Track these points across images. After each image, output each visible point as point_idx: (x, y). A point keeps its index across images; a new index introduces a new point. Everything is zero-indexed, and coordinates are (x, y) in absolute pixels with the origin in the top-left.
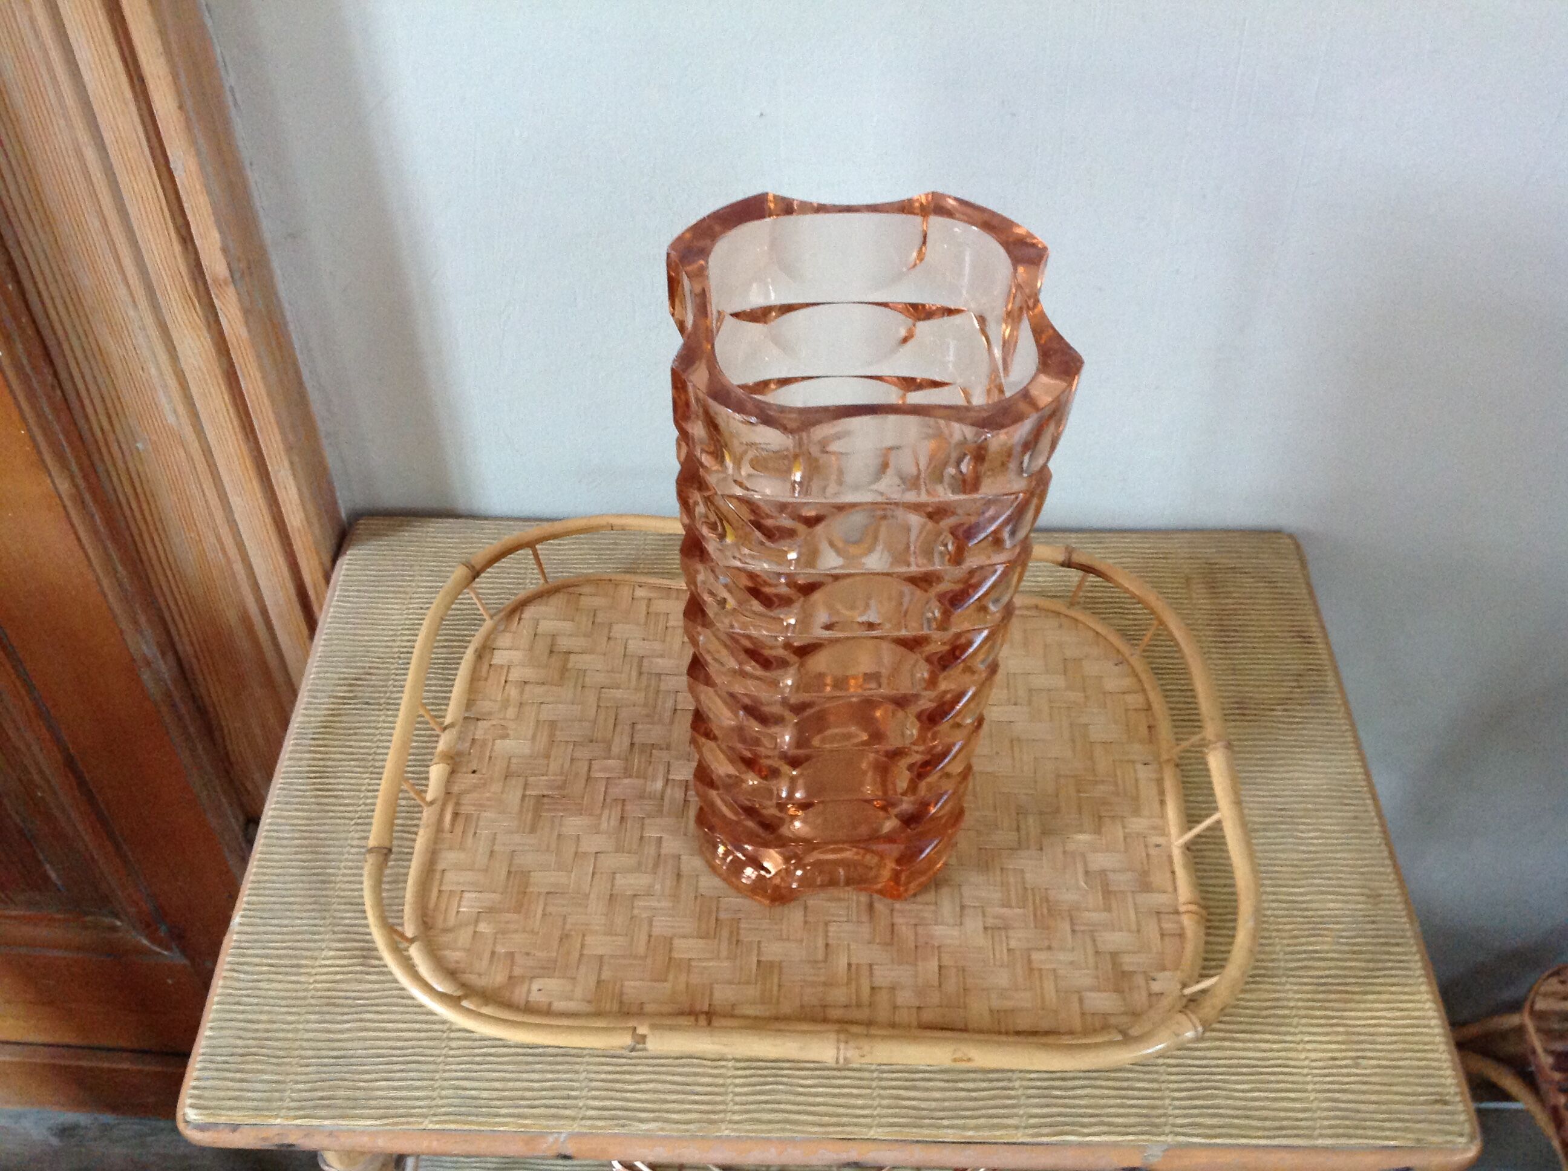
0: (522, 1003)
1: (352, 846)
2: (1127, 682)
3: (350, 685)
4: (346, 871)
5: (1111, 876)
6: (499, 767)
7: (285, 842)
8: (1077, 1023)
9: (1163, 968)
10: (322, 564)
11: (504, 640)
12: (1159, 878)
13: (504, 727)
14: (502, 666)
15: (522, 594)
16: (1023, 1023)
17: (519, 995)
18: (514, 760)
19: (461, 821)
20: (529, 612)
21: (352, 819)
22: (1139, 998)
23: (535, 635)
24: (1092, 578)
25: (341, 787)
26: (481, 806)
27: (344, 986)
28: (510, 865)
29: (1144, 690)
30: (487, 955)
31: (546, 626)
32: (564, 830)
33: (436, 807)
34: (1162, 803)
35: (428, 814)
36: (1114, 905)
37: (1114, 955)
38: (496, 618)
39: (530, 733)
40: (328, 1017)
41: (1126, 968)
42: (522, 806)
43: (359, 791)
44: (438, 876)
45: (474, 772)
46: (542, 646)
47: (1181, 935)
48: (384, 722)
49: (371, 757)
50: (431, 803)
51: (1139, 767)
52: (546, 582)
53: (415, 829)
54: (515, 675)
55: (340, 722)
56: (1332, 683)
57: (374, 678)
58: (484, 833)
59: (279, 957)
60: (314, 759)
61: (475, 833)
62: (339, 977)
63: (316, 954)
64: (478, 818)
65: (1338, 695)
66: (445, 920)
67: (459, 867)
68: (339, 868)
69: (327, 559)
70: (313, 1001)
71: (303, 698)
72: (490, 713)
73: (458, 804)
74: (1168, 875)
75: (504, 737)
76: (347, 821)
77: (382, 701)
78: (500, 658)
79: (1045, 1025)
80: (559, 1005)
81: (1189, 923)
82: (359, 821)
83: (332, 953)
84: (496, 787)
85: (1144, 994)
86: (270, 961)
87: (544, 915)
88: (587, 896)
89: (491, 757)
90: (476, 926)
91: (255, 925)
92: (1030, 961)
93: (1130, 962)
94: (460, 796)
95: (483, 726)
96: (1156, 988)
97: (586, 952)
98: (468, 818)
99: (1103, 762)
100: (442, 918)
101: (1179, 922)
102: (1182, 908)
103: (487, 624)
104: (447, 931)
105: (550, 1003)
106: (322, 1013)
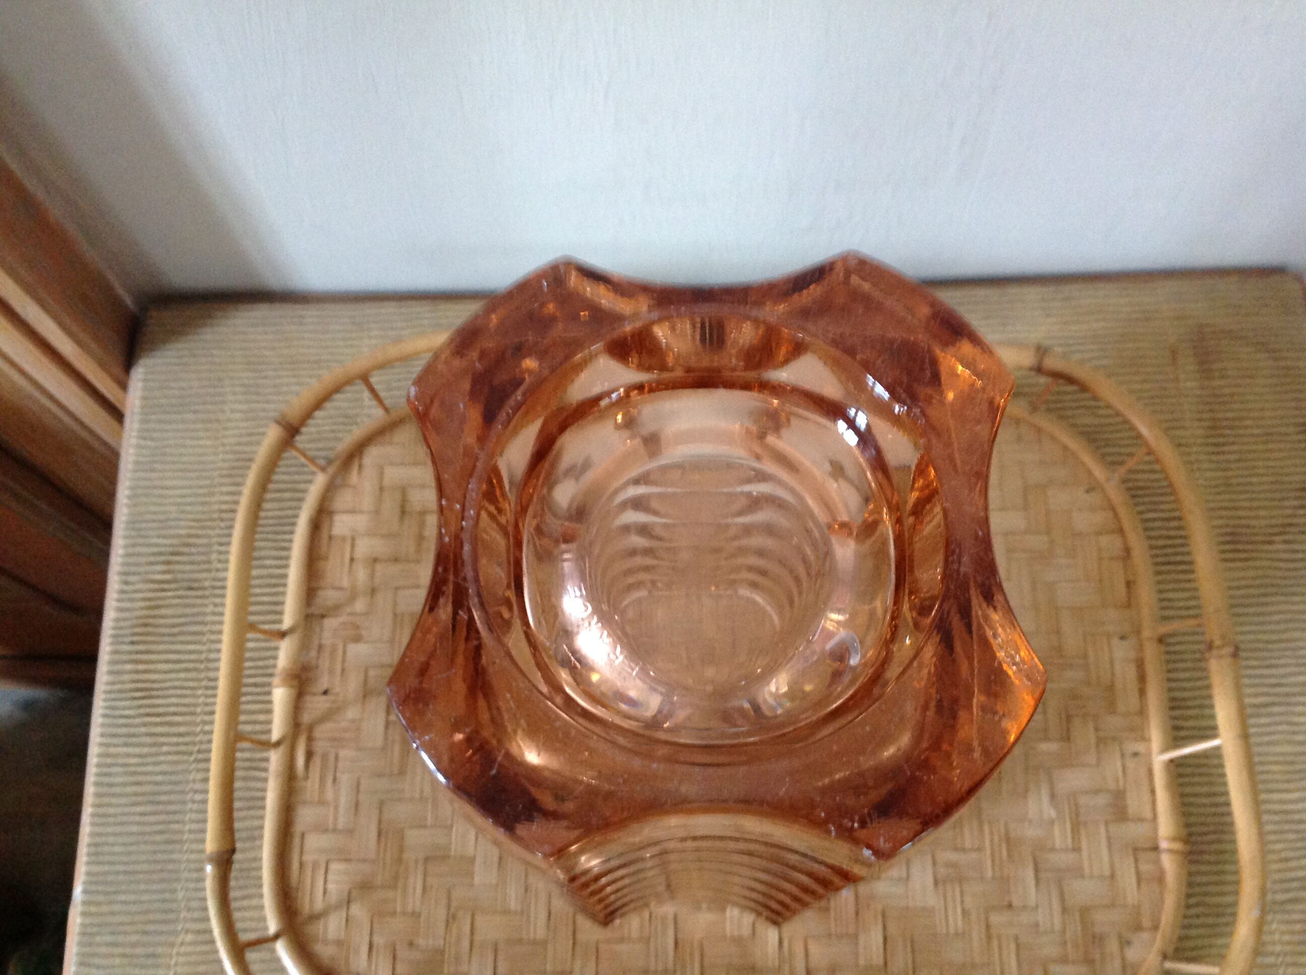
2: (1100, 518)
3: (168, 563)
5: (1083, 800)
6: (353, 684)
7: (117, 790)
9: (1138, 928)
11: (344, 500)
12: (1136, 803)
13: (356, 627)
14: (344, 539)
15: (357, 433)
18: (372, 673)
19: (317, 761)
20: (372, 455)
21: (191, 754)
23: (381, 488)
25: (172, 709)
26: (337, 741)
28: (380, 822)
29: (1121, 531)
30: (364, 949)
31: (394, 475)
33: (281, 750)
34: (1142, 692)
35: (275, 759)
36: (1084, 845)
37: (1084, 912)
38: (329, 469)
39: (387, 634)
41: (1097, 930)
42: (386, 738)
43: (194, 714)
44: (297, 841)
45: (325, 693)
46: (390, 505)
47: (1160, 879)
50: (278, 744)
51: (1115, 641)
52: (386, 410)
53: (263, 765)
54: (363, 548)
55: (162, 617)
57: (193, 550)
58: (345, 779)
60: (137, 672)
61: (335, 778)
64: (337, 758)
66: (312, 901)
67: (321, 828)
72: (337, 607)
73: (310, 739)
74: (1146, 796)
75: (358, 639)
76: (185, 758)
78: (341, 525)
81: (1168, 863)
82: (198, 756)
84: (351, 713)
85: (1117, 963)
88: (472, 860)
89: (343, 670)
90: (348, 909)
91: (98, 904)
92: (988, 926)
93: (1103, 919)
94: (311, 728)
95: (330, 623)
96: (1132, 954)
97: (477, 938)
98: (325, 757)
99: (1072, 640)
100: (307, 899)
101: (1157, 862)
102: (1164, 845)
103: (320, 480)
104: (315, 917)
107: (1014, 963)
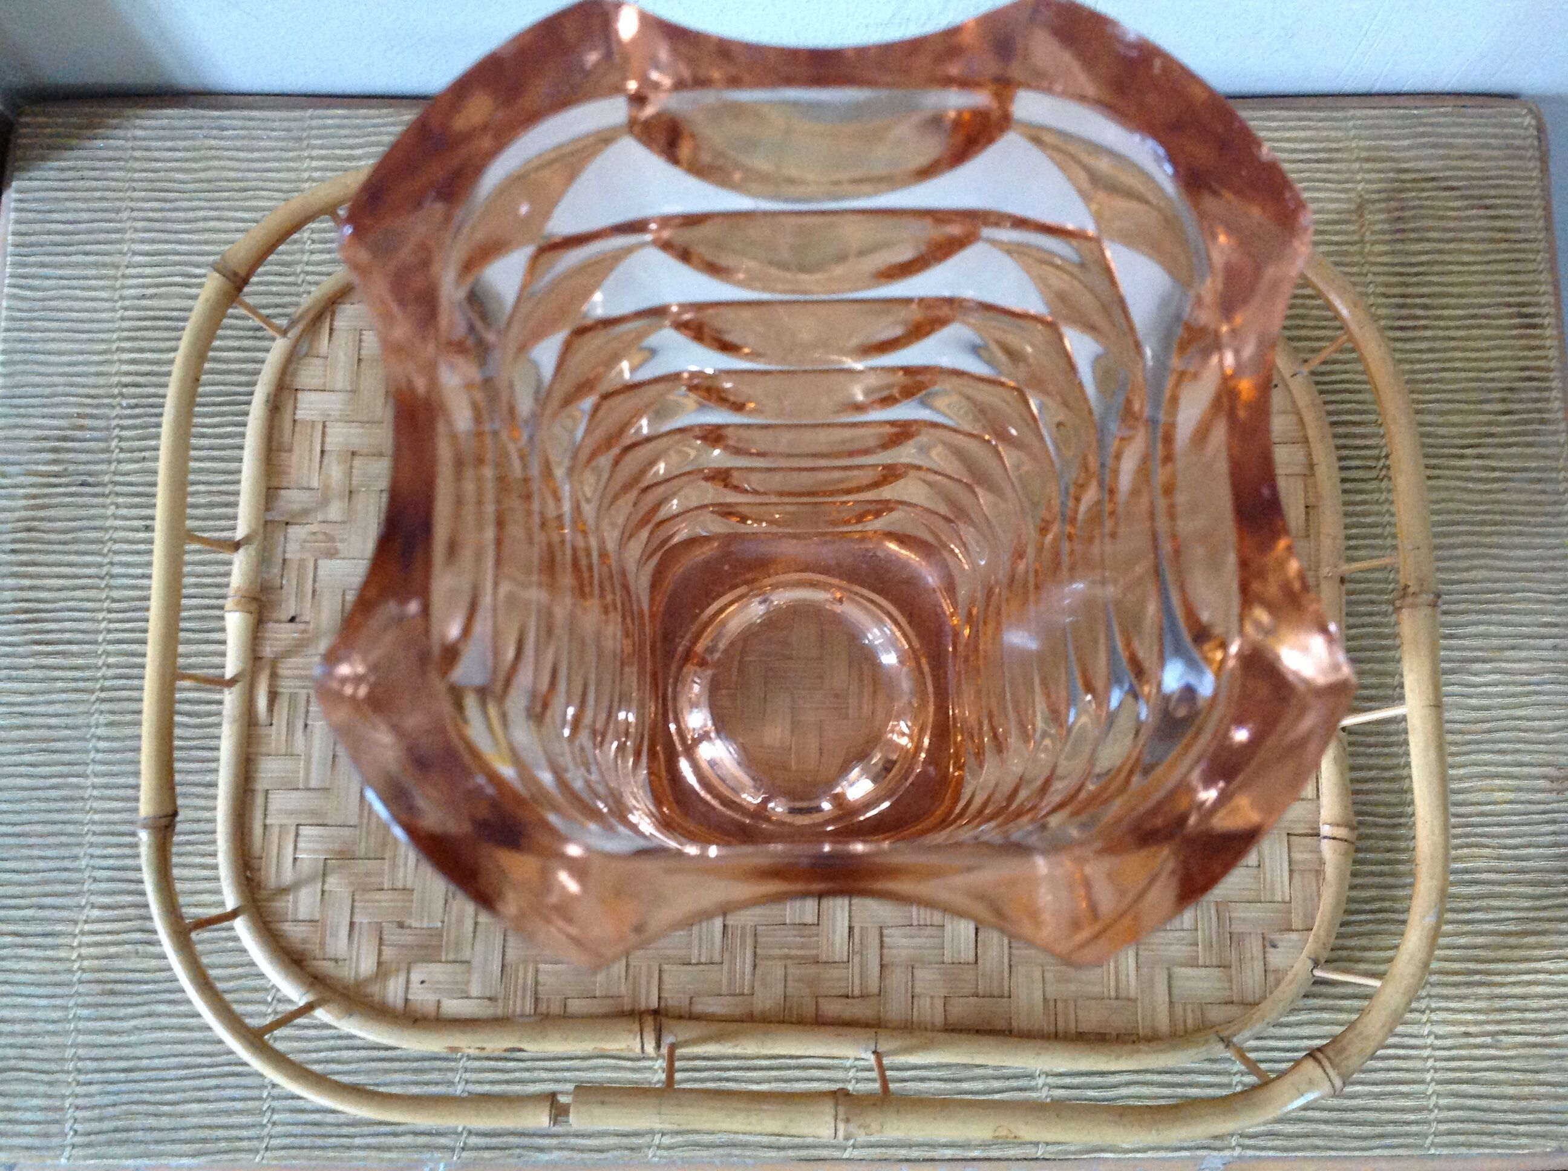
0: (400, 1003)
1: (99, 738)
3: (56, 450)
4: (97, 780)
6: (328, 610)
8: (1164, 1023)
9: (1287, 928)
11: (310, 374)
13: (329, 537)
14: (313, 424)
15: (332, 284)
16: (1089, 1020)
17: (393, 991)
18: (350, 597)
19: (283, 705)
21: (92, 692)
22: (1251, 978)
23: (359, 359)
25: (64, 636)
27: (123, 964)
30: (344, 931)
31: (377, 343)
33: (239, 691)
35: (230, 700)
37: (1221, 911)
38: (292, 333)
39: (370, 548)
40: (107, 1012)
41: (1237, 928)
43: (95, 642)
44: (259, 800)
45: (292, 619)
46: (372, 383)
47: (1318, 872)
48: (115, 517)
49: (103, 584)
50: (233, 682)
54: (337, 437)
57: (88, 434)
61: (306, 727)
62: (112, 950)
63: (73, 914)
67: (290, 786)
68: (84, 776)
70: (82, 989)
72: (305, 513)
73: (274, 677)
75: (331, 553)
76: (85, 697)
77: (106, 478)
78: (309, 406)
79: (1118, 1023)
80: (453, 1006)
81: (1329, 853)
82: (103, 695)
83: (96, 913)
85: (1258, 966)
89: (314, 592)
90: (323, 882)
94: (275, 664)
95: (297, 533)
96: (1276, 958)
98: (293, 699)
100: (272, 870)
101: (1316, 850)
103: (280, 347)
104: (283, 891)
105: (439, 1002)
106: (97, 1005)
107: (1132, 968)
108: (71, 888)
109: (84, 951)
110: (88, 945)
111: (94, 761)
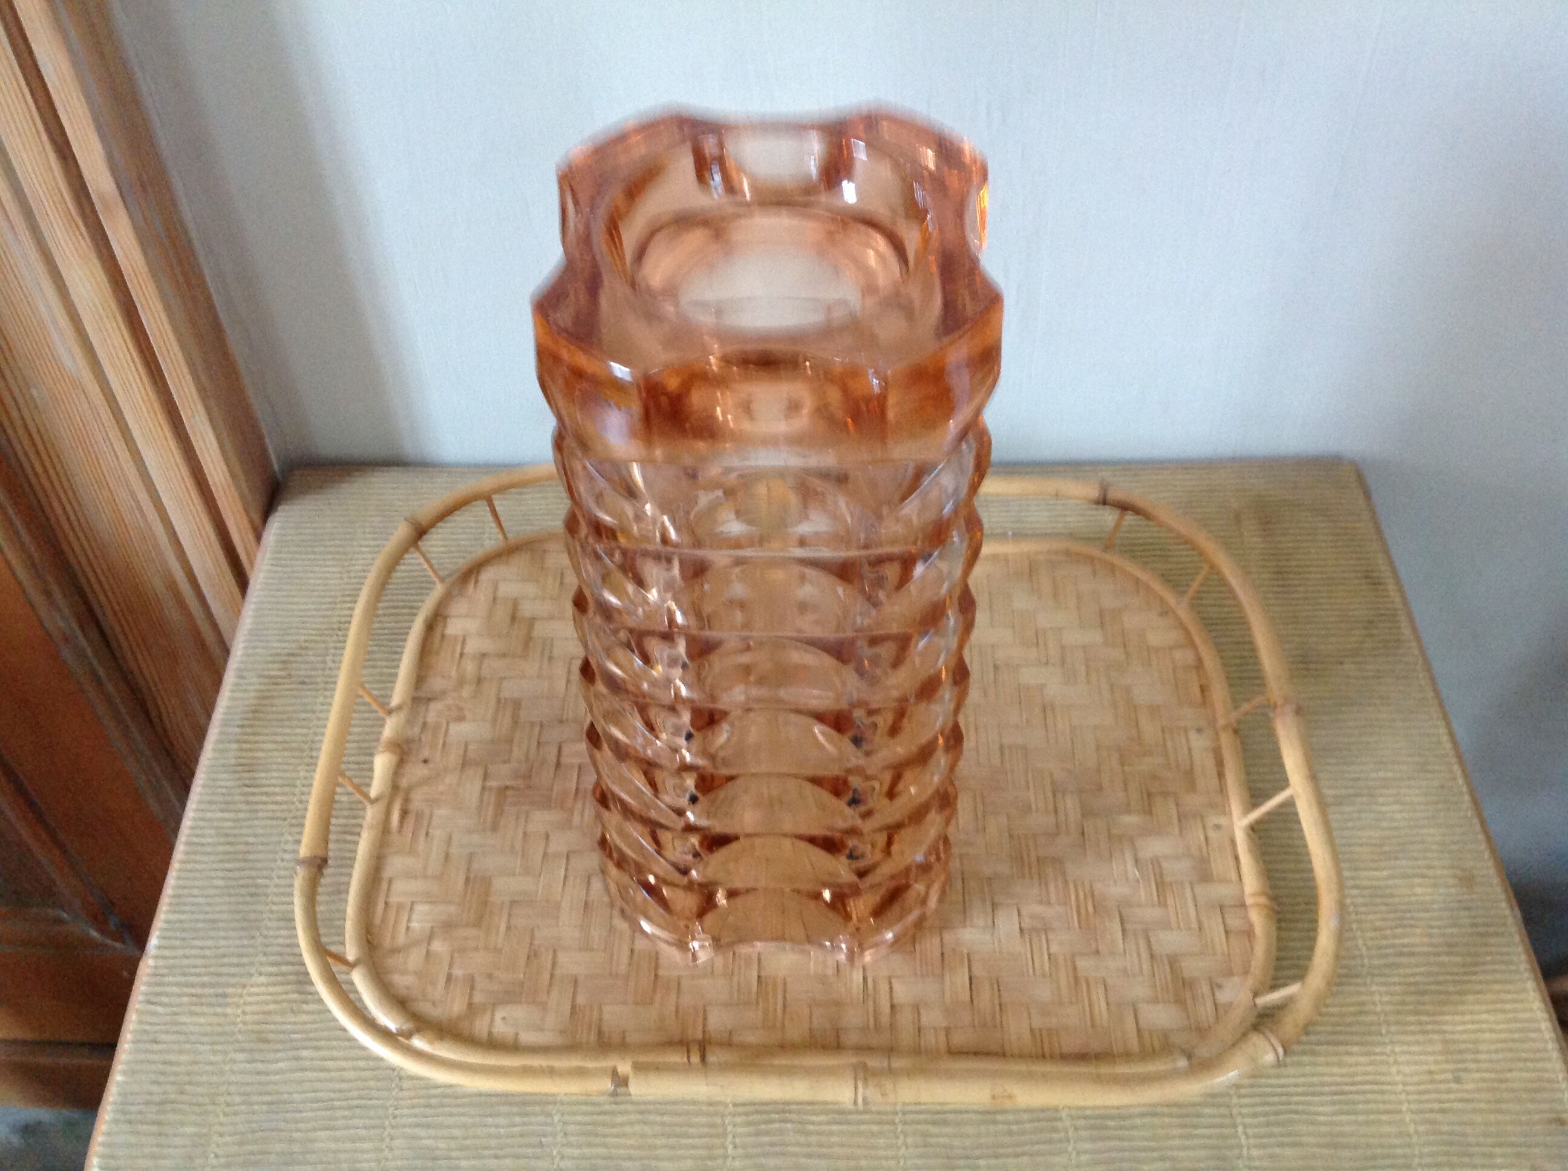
0: (484, 1034)
2: (1173, 636)
5: (1165, 865)
6: (454, 757)
7: (207, 849)
8: (1134, 1045)
9: (1230, 973)
10: (251, 521)
11: (459, 607)
12: (1220, 865)
13: (460, 709)
14: (456, 637)
15: (479, 552)
16: (1070, 1044)
17: (481, 1027)
18: (471, 747)
19: (411, 821)
20: (487, 575)
21: (285, 819)
22: (1205, 1011)
23: (495, 599)
24: (1130, 518)
25: (273, 782)
26: (434, 802)
27: (278, 1019)
28: (468, 869)
29: (1192, 645)
30: (442, 980)
31: (508, 589)
32: (531, 828)
33: (380, 807)
34: (1221, 775)
35: (371, 814)
36: (1170, 901)
37: (1173, 962)
38: (449, 580)
39: (489, 715)
40: (259, 1056)
41: (1186, 974)
42: (481, 801)
44: (384, 885)
45: (425, 761)
46: (502, 613)
47: (1249, 933)
48: (319, 704)
49: (303, 746)
50: (376, 800)
51: (1193, 736)
52: (505, 537)
53: (357, 830)
54: (473, 646)
55: (271, 705)
56: (1407, 631)
57: (310, 652)
58: (438, 834)
59: (203, 985)
60: (242, 750)
61: (427, 834)
62: (270, 1007)
63: (244, 980)
64: (431, 817)
65: (1414, 644)
66: (393, 937)
67: (410, 875)
68: (271, 878)
69: (257, 517)
70: (240, 1037)
71: (230, 678)
72: (444, 693)
73: (407, 800)
74: (1231, 863)
75: (461, 719)
76: (280, 823)
78: (455, 627)
79: (1095, 1046)
80: (528, 1037)
81: (1257, 918)
82: (291, 822)
83: (262, 979)
84: (450, 779)
85: (1209, 1004)
86: (193, 991)
87: (508, 928)
88: (558, 906)
89: (444, 743)
90: (429, 944)
91: (174, 948)
92: (1075, 969)
93: (1192, 967)
94: (409, 791)
95: (435, 707)
96: (1223, 997)
97: (558, 972)
98: (419, 816)
99: (1150, 729)
100: (389, 935)
101: (1246, 917)
102: (1249, 901)
103: (439, 590)
104: (395, 951)
105: (517, 1034)
106: (251, 1051)
107: (1103, 1004)
108: (245, 960)
109: (248, 1009)
110: (250, 1004)
111: (279, 868)
